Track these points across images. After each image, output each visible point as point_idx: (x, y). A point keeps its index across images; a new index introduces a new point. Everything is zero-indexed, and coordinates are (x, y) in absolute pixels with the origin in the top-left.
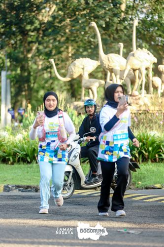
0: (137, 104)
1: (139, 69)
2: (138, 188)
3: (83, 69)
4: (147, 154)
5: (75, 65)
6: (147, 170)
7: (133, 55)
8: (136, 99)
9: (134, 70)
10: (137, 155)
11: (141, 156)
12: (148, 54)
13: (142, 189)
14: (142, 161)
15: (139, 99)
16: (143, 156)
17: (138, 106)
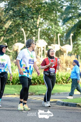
0: (39, 61)
1: (40, 48)
2: (36, 95)
3: (18, 47)
4: (41, 81)
5: (15, 45)
6: (40, 88)
7: (38, 42)
8: (39, 60)
9: (38, 48)
10: (37, 82)
11: (38, 82)
12: (44, 42)
13: (38, 95)
14: (39, 84)
15: (40, 59)
16: (39, 82)
17: (39, 62)
